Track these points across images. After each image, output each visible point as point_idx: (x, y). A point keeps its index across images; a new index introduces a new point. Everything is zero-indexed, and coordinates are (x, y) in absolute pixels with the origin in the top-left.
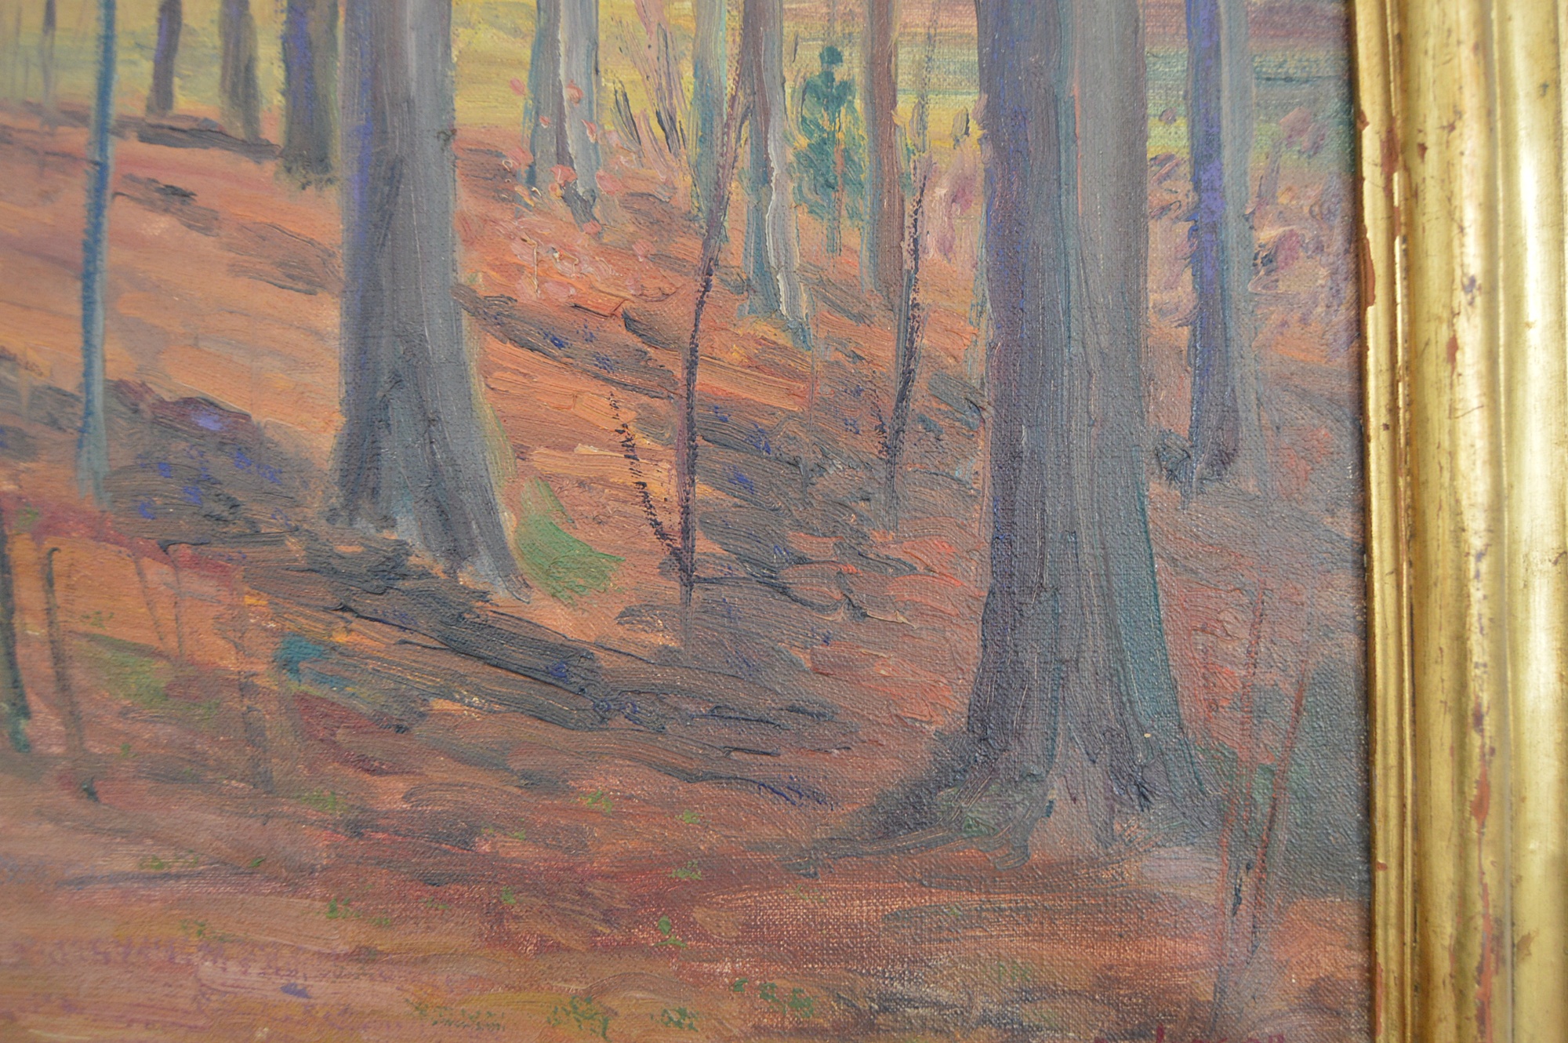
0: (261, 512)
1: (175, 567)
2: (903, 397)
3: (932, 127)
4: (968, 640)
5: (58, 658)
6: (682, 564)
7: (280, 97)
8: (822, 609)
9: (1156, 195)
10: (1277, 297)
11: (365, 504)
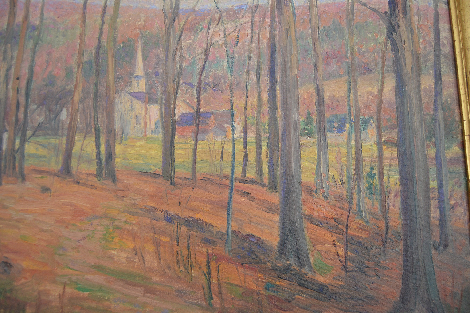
0: (262, 257)
1: (245, 269)
2: (386, 234)
3: (391, 182)
4: (399, 282)
5: (219, 287)
6: (345, 268)
7: (267, 175)
8: (372, 277)
9: (432, 195)
10: (454, 215)
11: (283, 256)
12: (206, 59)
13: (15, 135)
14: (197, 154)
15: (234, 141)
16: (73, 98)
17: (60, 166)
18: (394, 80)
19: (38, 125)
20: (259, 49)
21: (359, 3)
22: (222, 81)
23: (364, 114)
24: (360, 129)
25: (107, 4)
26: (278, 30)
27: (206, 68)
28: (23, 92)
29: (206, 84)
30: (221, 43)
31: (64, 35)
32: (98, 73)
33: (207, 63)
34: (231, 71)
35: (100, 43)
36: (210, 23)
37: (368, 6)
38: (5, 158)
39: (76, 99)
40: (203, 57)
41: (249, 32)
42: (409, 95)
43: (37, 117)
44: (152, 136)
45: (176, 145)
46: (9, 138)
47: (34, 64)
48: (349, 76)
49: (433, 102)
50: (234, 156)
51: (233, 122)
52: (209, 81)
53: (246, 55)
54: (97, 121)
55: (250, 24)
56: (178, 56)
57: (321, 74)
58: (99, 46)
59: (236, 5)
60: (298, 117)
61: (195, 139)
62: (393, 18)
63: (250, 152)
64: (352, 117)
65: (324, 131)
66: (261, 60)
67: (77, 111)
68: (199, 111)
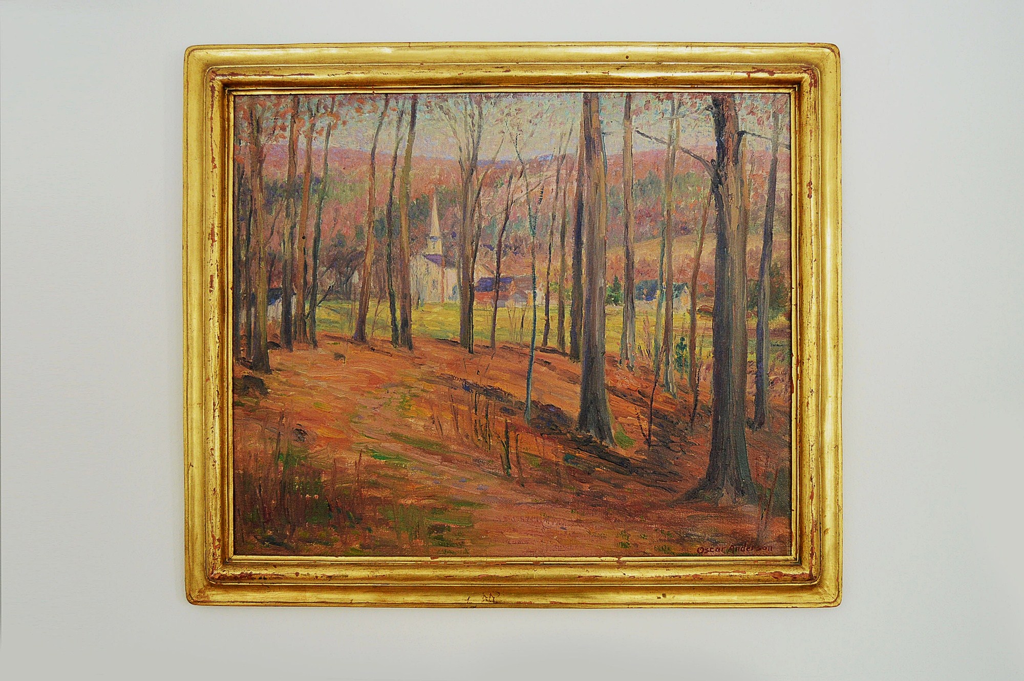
0: (562, 428)
1: (544, 439)
2: (695, 409)
3: (702, 355)
4: (707, 459)
5: (518, 457)
6: (648, 442)
7: (569, 344)
8: (677, 452)
9: (749, 369)
10: (773, 390)
11: (584, 428)
12: (507, 218)
13: (304, 299)
14: (496, 321)
15: (535, 308)
16: (365, 260)
17: (354, 332)
18: (715, 242)
19: (329, 289)
20: (565, 207)
21: (681, 151)
22: (524, 243)
23: (678, 280)
24: (672, 296)
25: (398, 154)
26: (586, 185)
27: (506, 229)
28: (310, 252)
29: (506, 246)
30: (523, 200)
31: (351, 190)
32: (390, 233)
33: (508, 223)
34: (533, 232)
35: (392, 200)
36: (511, 178)
37: (692, 154)
38: (295, 323)
39: (369, 259)
40: (504, 216)
41: (555, 187)
42: (731, 258)
43: (327, 280)
44: (450, 302)
45: (474, 311)
46: (298, 302)
47: (321, 221)
48: (663, 237)
49: (758, 267)
50: (535, 324)
51: (535, 288)
52: (510, 243)
53: (550, 214)
54: (392, 285)
55: (555, 178)
56: (477, 214)
57: (631, 236)
58: (391, 203)
59: (540, 156)
60: (605, 282)
61: (494, 306)
62: (721, 168)
63: (552, 320)
64: (664, 283)
65: (632, 298)
66: (567, 220)
67: (370, 274)
68: (499, 276)
